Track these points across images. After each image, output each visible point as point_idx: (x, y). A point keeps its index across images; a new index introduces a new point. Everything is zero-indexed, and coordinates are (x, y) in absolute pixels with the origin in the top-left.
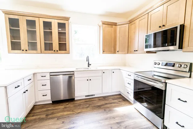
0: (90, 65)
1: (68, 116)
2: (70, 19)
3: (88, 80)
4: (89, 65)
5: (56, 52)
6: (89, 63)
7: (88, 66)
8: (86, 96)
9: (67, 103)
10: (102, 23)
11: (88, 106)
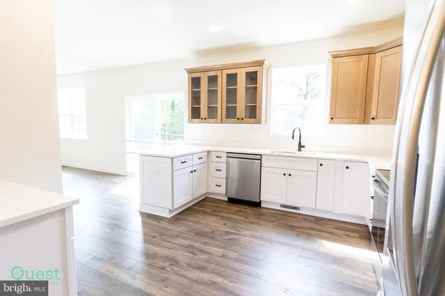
0: (303, 147)
1: (236, 221)
2: (266, 62)
3: (285, 174)
4: (301, 147)
5: (241, 120)
6: (300, 143)
7: (299, 150)
8: (282, 206)
9: (247, 207)
10: (332, 56)
11: (274, 220)
